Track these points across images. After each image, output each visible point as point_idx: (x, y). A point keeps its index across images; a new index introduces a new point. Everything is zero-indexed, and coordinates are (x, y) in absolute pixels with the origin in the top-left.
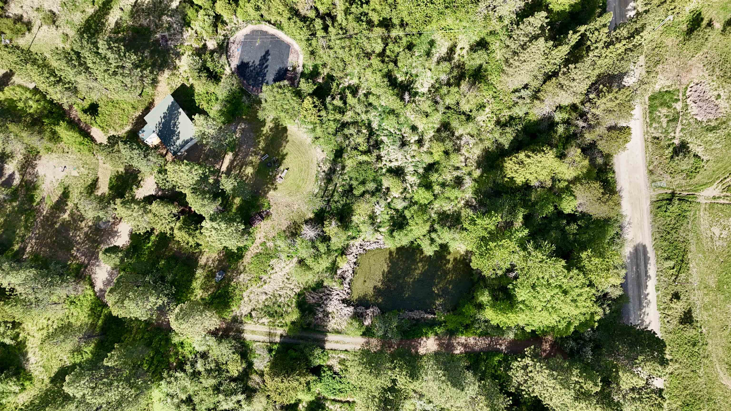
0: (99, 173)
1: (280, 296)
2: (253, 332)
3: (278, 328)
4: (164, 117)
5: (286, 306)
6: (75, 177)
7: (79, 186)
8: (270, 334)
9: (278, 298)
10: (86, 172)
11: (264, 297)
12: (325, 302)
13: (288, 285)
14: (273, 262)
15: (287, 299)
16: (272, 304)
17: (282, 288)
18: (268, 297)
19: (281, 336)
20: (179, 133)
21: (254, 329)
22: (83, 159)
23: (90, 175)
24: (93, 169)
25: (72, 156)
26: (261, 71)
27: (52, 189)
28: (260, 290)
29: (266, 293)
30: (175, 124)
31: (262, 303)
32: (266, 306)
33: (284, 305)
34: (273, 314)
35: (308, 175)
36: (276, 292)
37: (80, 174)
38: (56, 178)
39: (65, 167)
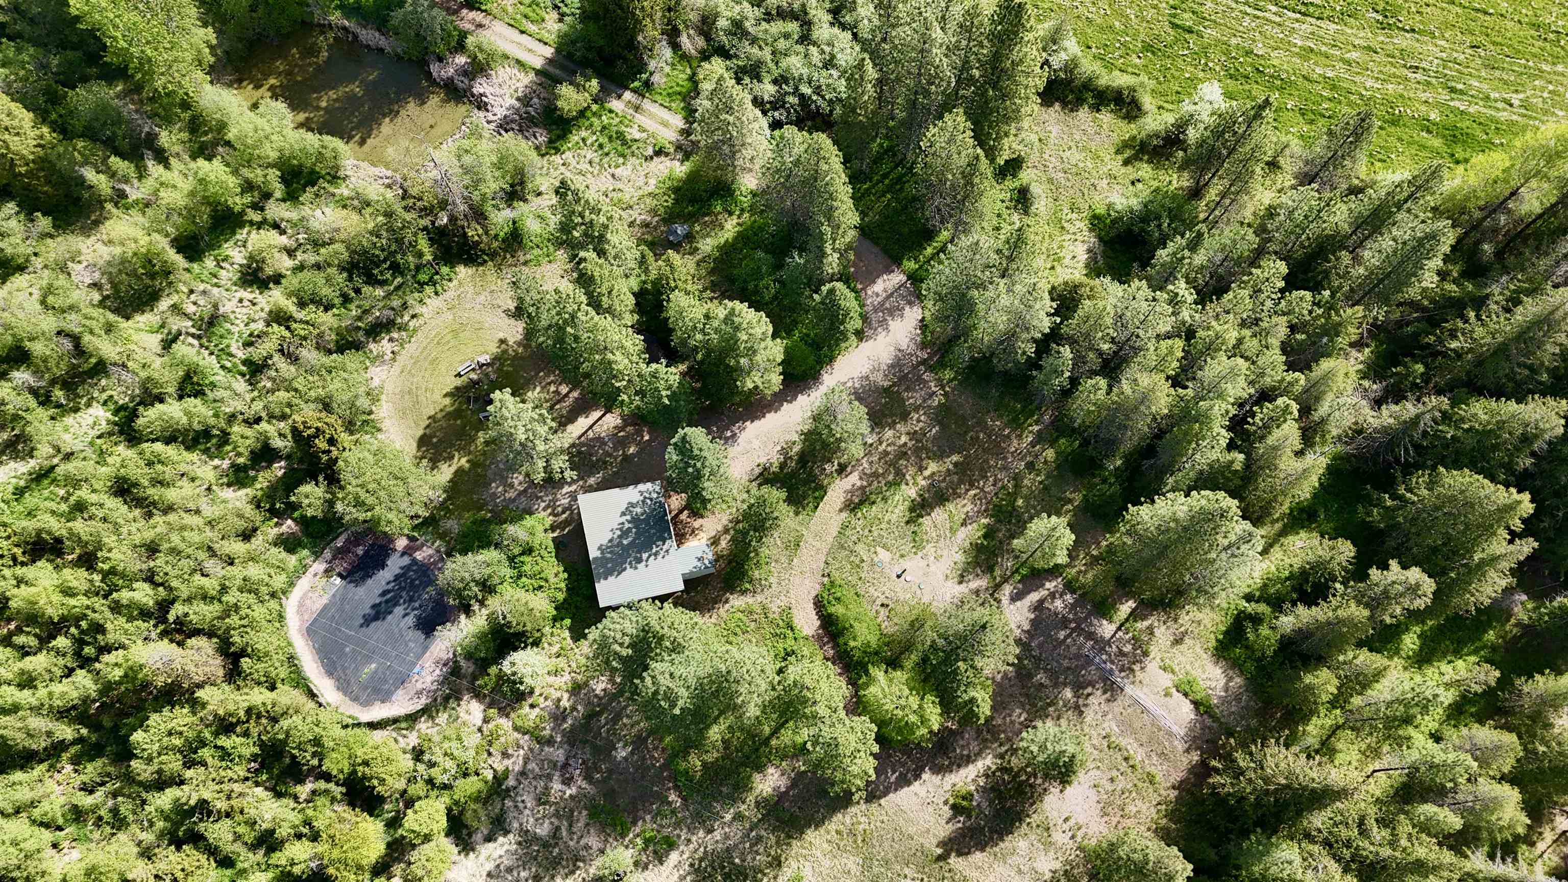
0: (835, 534)
1: (591, 163)
2: (665, 124)
3: (619, 112)
4: (639, 560)
5: (588, 142)
6: (886, 547)
7: (883, 526)
8: (638, 108)
9: (597, 160)
10: (859, 548)
11: (618, 172)
12: (517, 117)
15: (583, 152)
16: (612, 155)
18: (612, 170)
19: (619, 97)
20: (623, 514)
21: (661, 128)
22: (856, 577)
23: (854, 538)
24: (842, 547)
25: (877, 594)
26: (402, 589)
27: (942, 543)
28: (619, 185)
29: (613, 176)
30: (625, 533)
31: (629, 163)
32: (623, 156)
33: (592, 145)
34: (617, 138)
35: (425, 348)
36: (596, 172)
37: (872, 549)
38: (925, 563)
39: (899, 576)
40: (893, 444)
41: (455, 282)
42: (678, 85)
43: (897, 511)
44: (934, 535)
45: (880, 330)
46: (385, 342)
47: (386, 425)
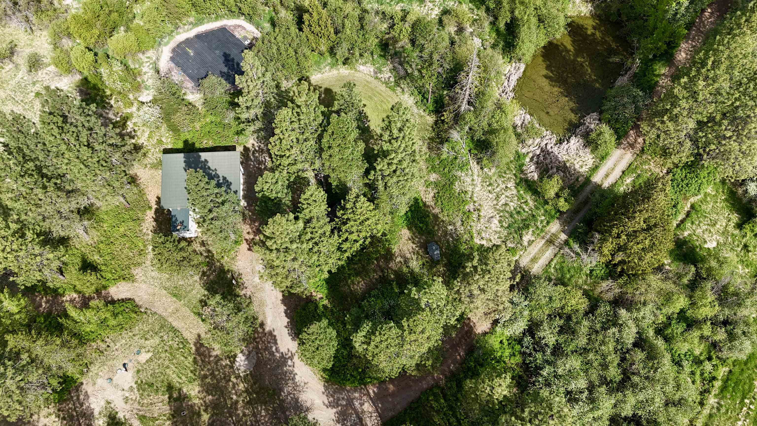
0: (174, 324)
1: (506, 204)
2: (534, 260)
3: (548, 228)
5: (523, 205)
6: (150, 360)
7: (167, 362)
8: (550, 242)
9: (507, 209)
10: (157, 340)
11: (495, 222)
13: (498, 189)
14: (457, 187)
15: (515, 200)
16: (510, 219)
17: (498, 197)
18: (498, 218)
19: (562, 230)
20: (224, 178)
21: (531, 256)
22: (137, 332)
23: (165, 337)
24: (162, 327)
25: (118, 344)
27: (136, 406)
28: (483, 221)
29: (492, 218)
31: (502, 230)
32: (509, 227)
33: (520, 207)
34: (524, 224)
35: (380, 95)
36: (498, 207)
37: (152, 350)
38: (126, 388)
39: (124, 365)
40: (234, 387)
41: (423, 114)
42: (572, 276)
43: (174, 376)
44: (145, 401)
45: (331, 399)
46: (390, 74)
47: (335, 72)
